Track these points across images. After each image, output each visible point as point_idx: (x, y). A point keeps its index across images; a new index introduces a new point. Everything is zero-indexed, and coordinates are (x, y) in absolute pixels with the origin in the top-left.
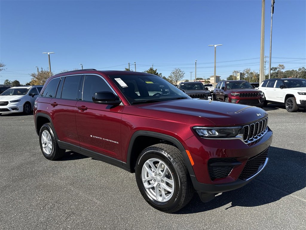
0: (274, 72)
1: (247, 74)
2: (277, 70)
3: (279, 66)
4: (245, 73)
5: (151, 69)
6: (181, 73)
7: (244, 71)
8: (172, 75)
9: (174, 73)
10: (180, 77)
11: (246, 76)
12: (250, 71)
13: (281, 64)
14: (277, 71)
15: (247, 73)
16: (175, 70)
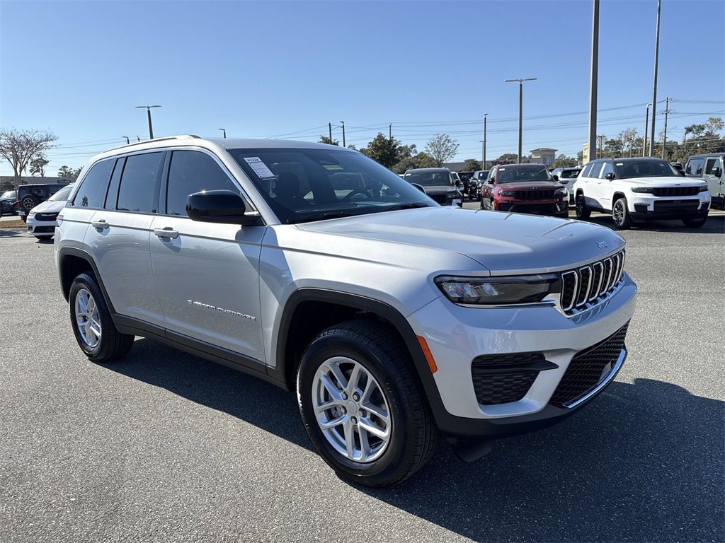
0: (697, 136)
1: (627, 144)
2: (705, 131)
3: (709, 123)
4: (623, 140)
5: (380, 137)
6: (450, 144)
7: (621, 135)
8: (430, 149)
9: (432, 144)
10: (448, 155)
11: (625, 149)
12: (636, 136)
13: (715, 117)
14: (703, 135)
15: (629, 140)
16: (435, 137)
